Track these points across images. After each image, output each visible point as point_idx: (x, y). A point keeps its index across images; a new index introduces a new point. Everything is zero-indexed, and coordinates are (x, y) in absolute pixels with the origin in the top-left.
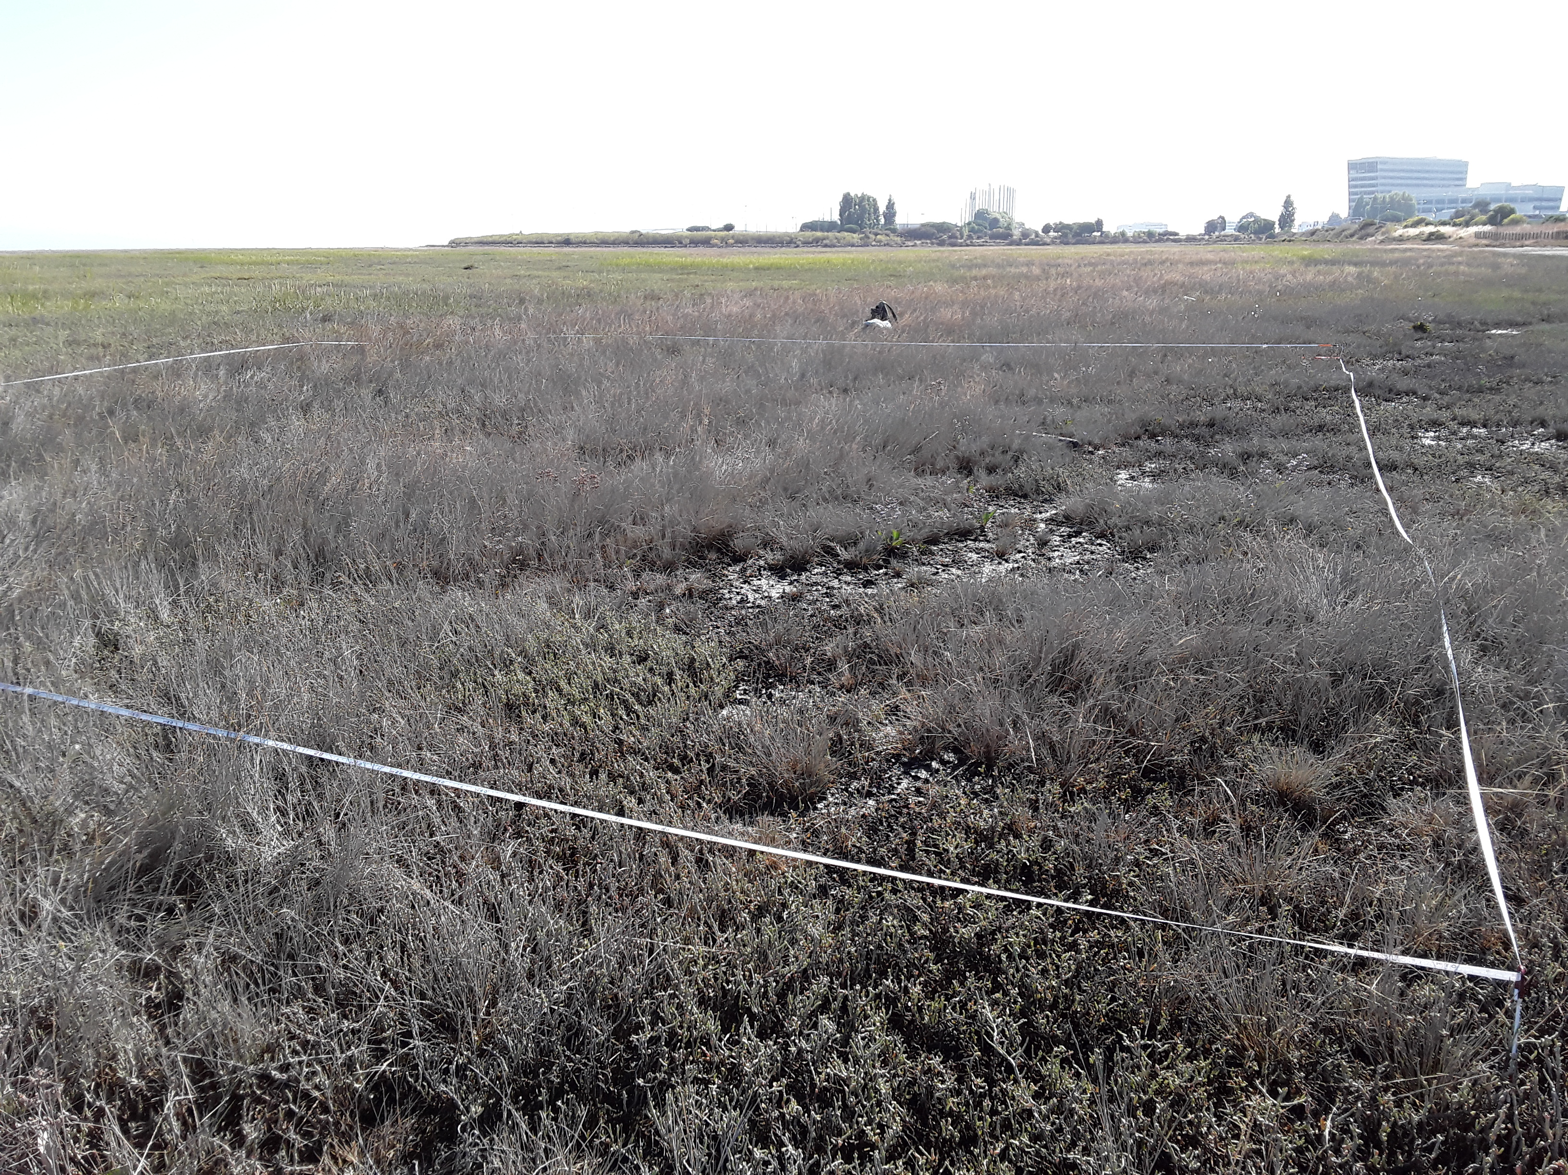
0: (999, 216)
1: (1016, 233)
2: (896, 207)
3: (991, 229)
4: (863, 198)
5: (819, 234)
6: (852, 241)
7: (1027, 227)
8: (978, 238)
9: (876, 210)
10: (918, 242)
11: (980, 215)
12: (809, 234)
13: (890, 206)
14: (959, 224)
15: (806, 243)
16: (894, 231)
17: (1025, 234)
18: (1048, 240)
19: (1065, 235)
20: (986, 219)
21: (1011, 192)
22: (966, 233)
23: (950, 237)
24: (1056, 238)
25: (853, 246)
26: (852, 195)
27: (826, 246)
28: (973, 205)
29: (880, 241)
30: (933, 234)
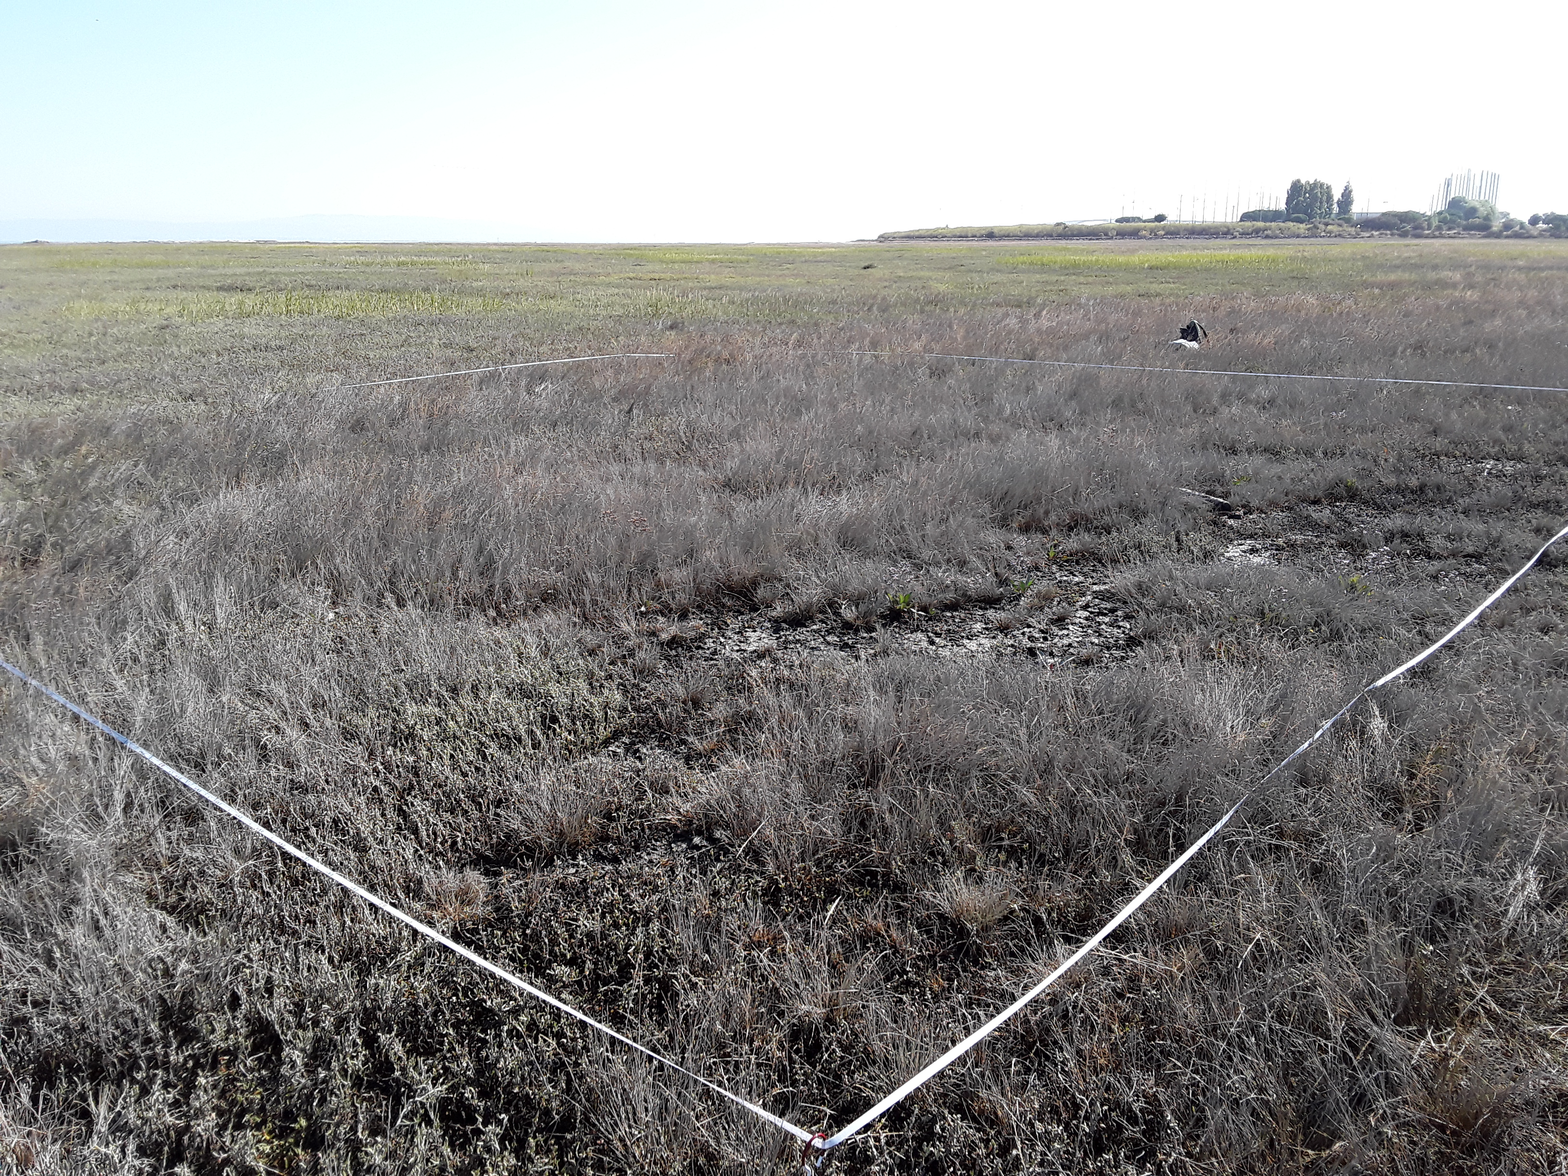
0: (1477, 205)
1: (1496, 226)
2: (1355, 195)
3: (1467, 219)
4: (1316, 185)
5: (1260, 224)
6: (1297, 232)
7: (1511, 217)
8: (1450, 229)
9: (1330, 198)
10: (1376, 233)
11: (1455, 204)
12: (1248, 224)
13: (1347, 195)
14: (1429, 213)
15: (1244, 234)
16: (1348, 221)
17: (1508, 226)
18: (1535, 233)
19: (1557, 227)
20: (1461, 208)
21: (1495, 178)
22: (1435, 223)
23: (1415, 228)
24: (1544, 231)
25: (1298, 236)
26: (1303, 182)
27: (1267, 237)
28: (1448, 192)
29: (1330, 232)
30: (1395, 224)
